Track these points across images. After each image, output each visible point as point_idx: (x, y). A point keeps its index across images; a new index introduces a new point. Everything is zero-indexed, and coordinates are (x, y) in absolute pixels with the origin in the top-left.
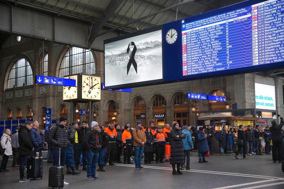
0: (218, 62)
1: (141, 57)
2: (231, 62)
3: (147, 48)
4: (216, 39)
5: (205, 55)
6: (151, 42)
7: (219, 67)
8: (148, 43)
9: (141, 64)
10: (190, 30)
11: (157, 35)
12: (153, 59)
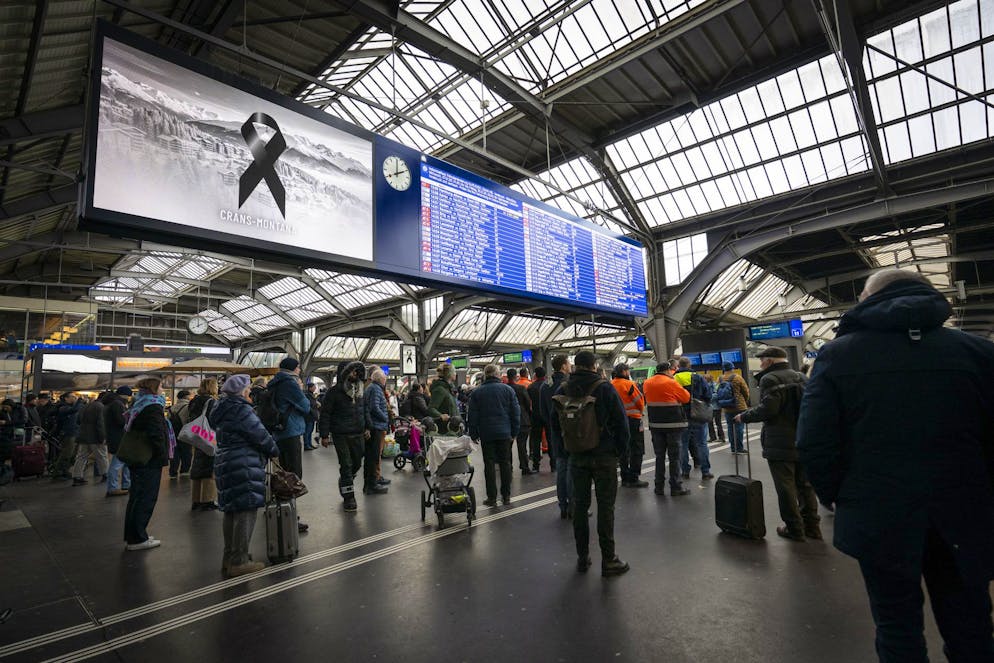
0: (484, 267)
1: (303, 178)
2: (502, 275)
3: (324, 163)
4: (481, 226)
5: (465, 246)
6: (340, 154)
7: (485, 276)
8: (328, 152)
9: (301, 197)
10: (438, 184)
11: (356, 147)
12: (344, 202)
